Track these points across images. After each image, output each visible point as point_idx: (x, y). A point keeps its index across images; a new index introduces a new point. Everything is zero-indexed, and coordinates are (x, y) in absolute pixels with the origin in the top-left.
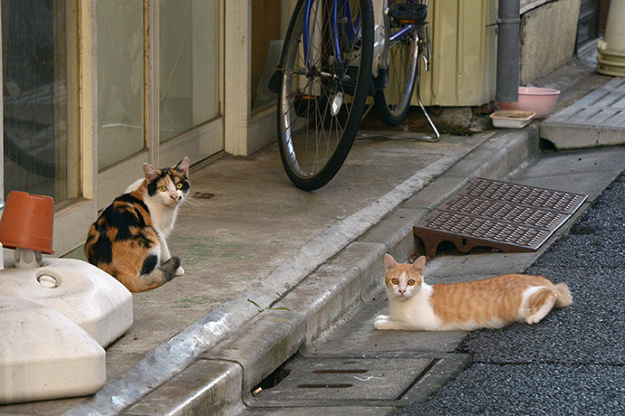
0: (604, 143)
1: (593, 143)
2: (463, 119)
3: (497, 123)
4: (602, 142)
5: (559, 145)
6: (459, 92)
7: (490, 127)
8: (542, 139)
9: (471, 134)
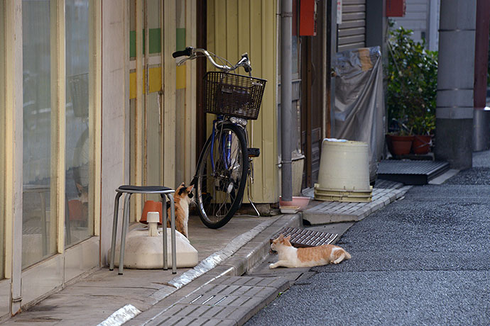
0: (334, 221)
1: (328, 221)
2: (266, 210)
3: (282, 211)
4: (333, 221)
5: (312, 223)
6: (264, 196)
7: (280, 213)
8: (304, 220)
9: (271, 216)
